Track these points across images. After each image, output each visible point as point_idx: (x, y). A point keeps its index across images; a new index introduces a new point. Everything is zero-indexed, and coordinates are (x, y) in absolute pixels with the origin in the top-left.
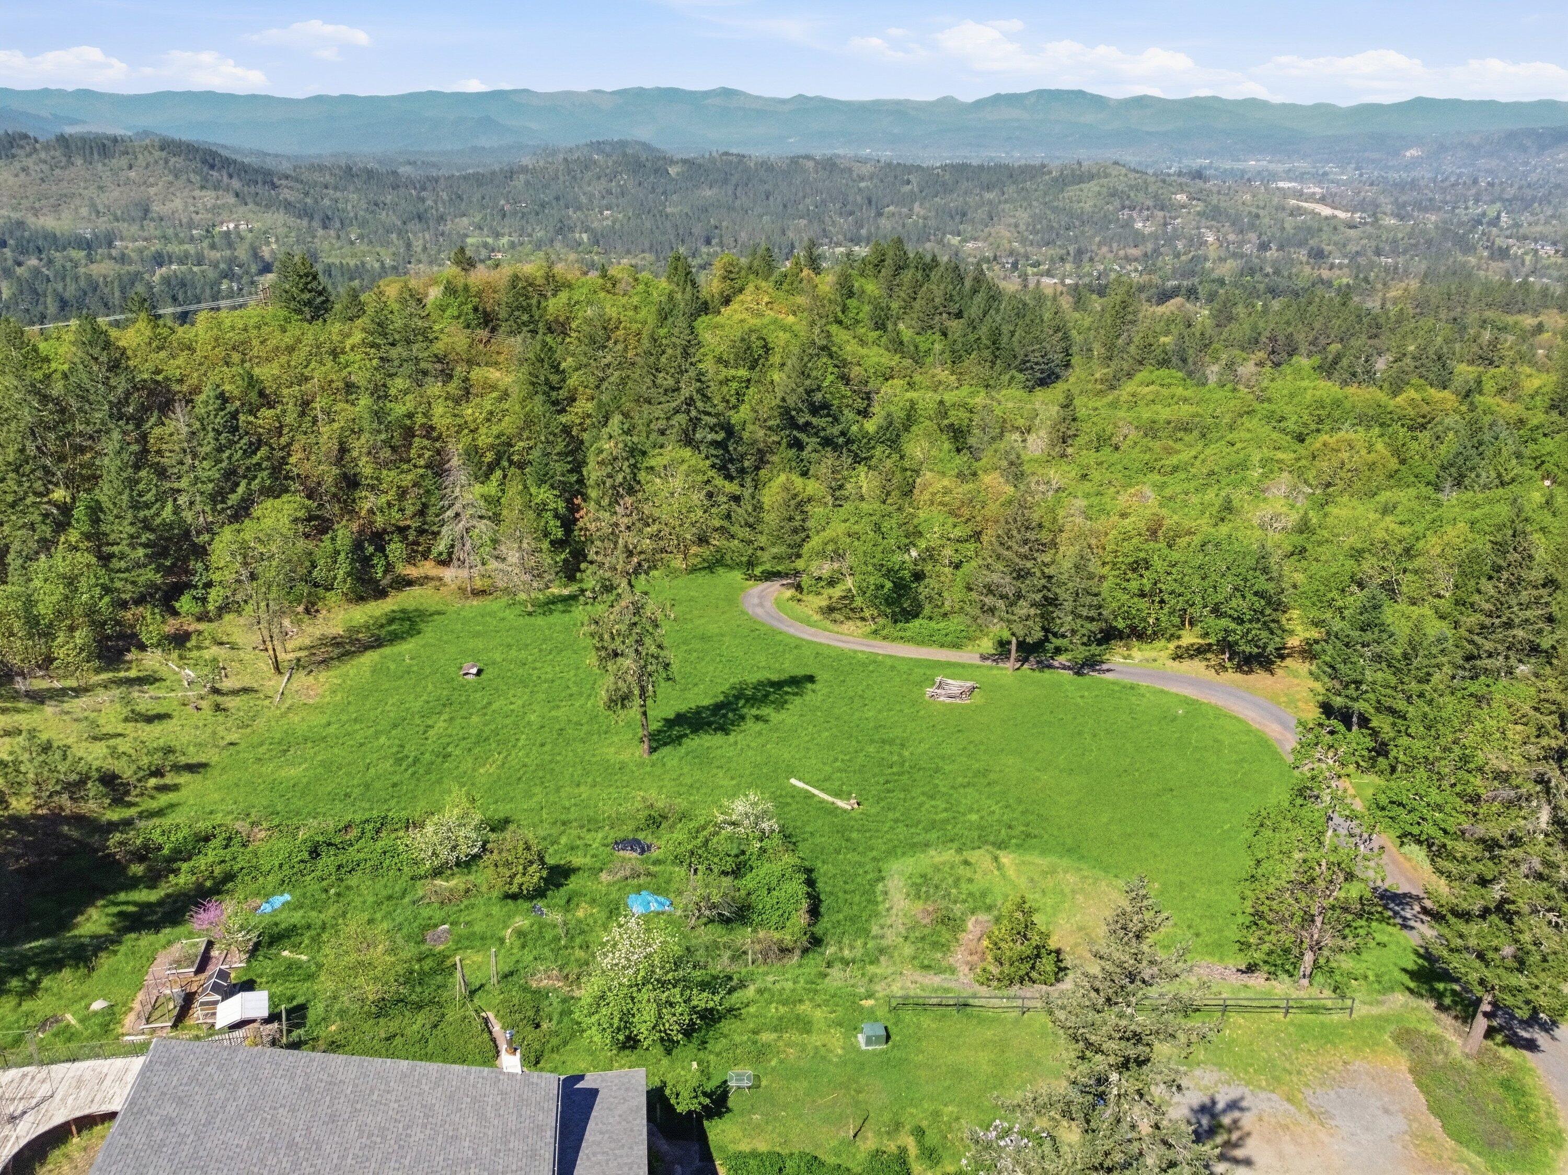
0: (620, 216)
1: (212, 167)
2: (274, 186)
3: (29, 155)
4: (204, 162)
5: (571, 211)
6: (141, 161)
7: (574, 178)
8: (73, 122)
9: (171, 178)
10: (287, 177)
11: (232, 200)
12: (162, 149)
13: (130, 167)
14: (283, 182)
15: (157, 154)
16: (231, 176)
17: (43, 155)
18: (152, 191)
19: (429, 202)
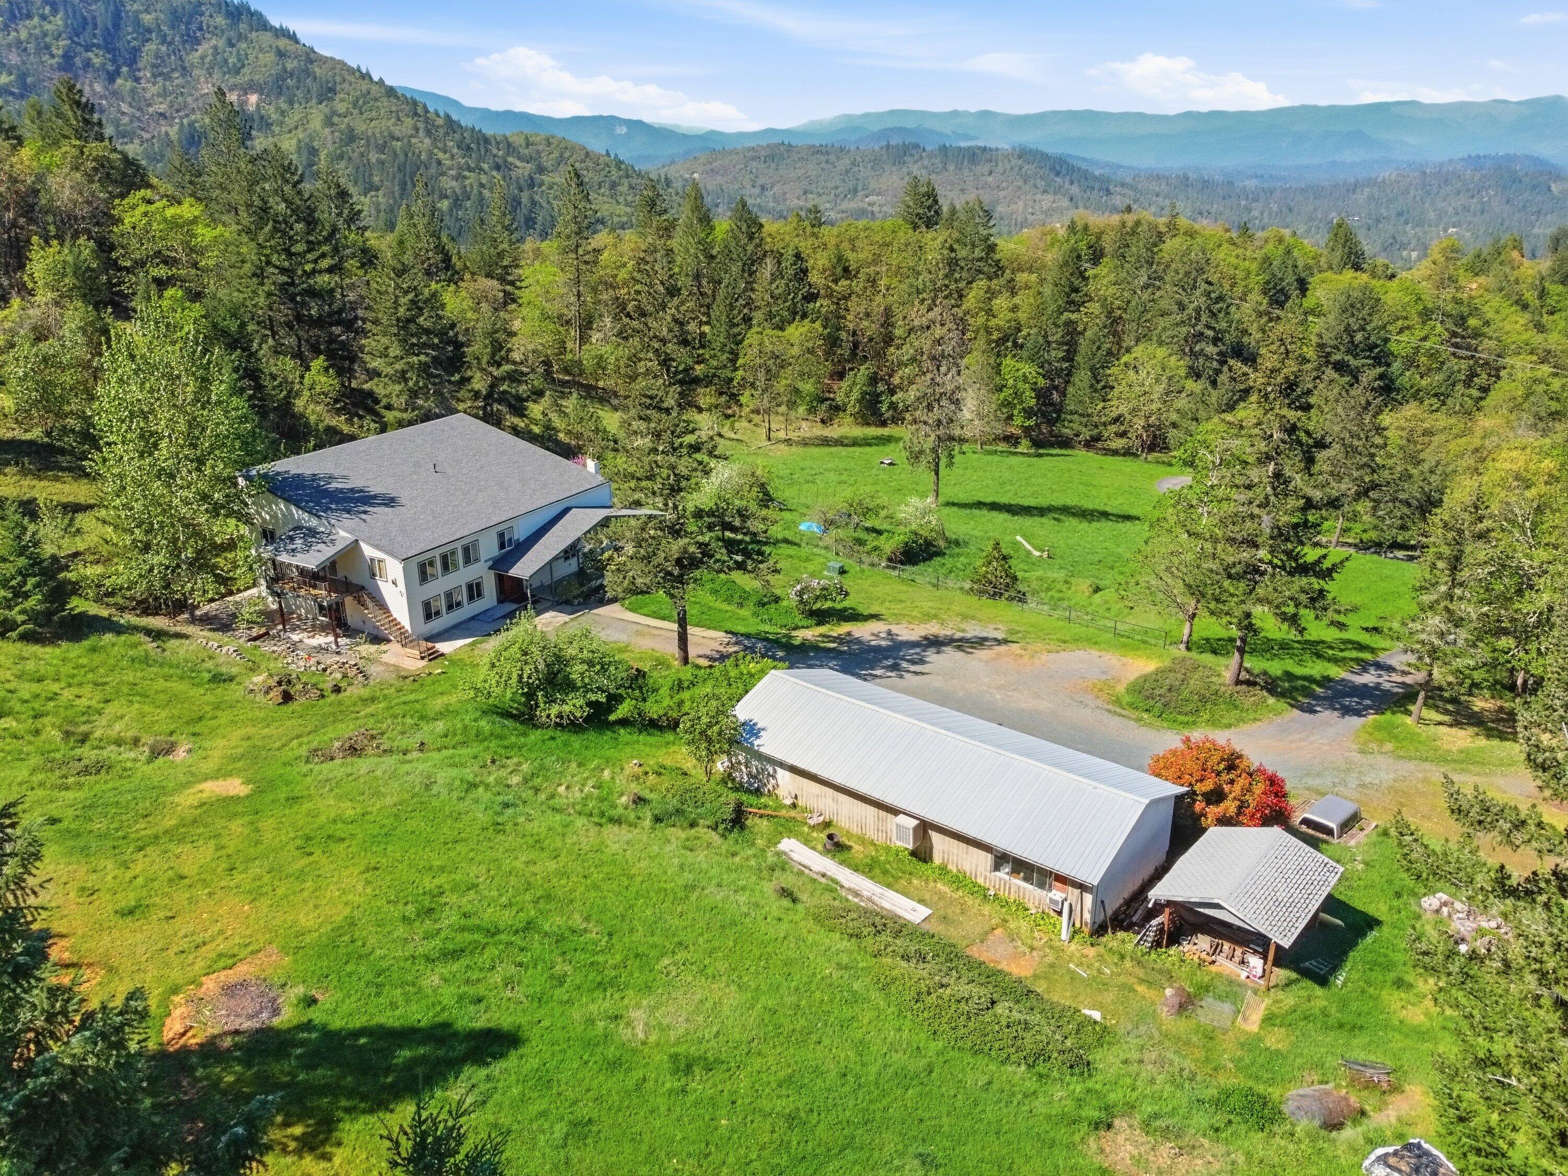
0: (1468, 234)
1: (1058, 174)
2: (1109, 193)
3: (915, 162)
4: (1052, 169)
5: (1408, 228)
6: (1000, 168)
7: (1428, 193)
8: (970, 138)
9: (1020, 183)
10: (1123, 185)
11: (1065, 203)
12: (1020, 157)
13: (991, 173)
14: (1118, 189)
15: (1014, 161)
16: (1072, 183)
17: (926, 162)
18: (1002, 194)
19: (1255, 213)
